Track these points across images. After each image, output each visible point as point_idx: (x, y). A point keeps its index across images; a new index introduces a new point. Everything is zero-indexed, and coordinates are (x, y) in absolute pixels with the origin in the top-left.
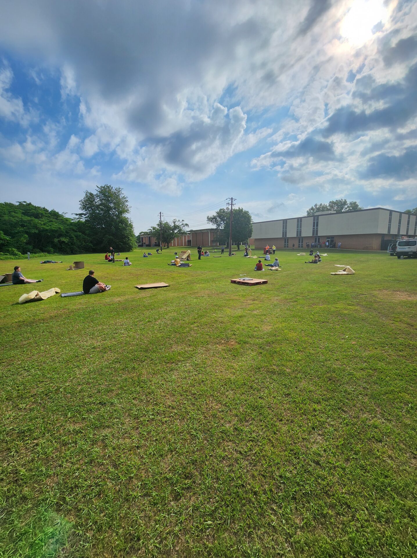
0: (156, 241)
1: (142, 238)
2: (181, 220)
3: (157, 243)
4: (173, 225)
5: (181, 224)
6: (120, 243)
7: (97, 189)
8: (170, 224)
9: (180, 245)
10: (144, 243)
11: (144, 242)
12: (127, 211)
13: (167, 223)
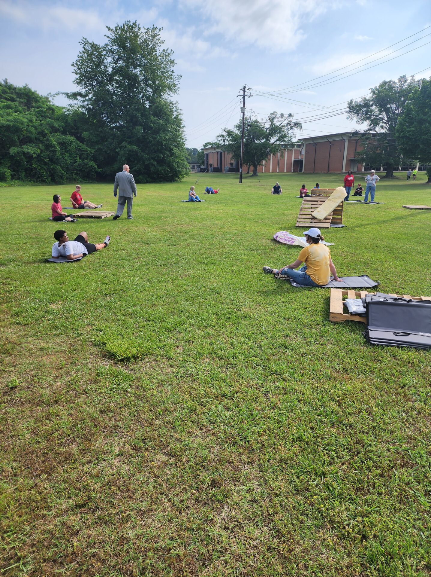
0: (232, 162)
1: (207, 155)
2: (286, 115)
3: (234, 166)
4: (268, 125)
5: (285, 123)
6: (152, 161)
7: (109, 33)
8: (262, 122)
9: (278, 170)
10: (211, 165)
11: (211, 162)
12: (172, 87)
13: (256, 121)
